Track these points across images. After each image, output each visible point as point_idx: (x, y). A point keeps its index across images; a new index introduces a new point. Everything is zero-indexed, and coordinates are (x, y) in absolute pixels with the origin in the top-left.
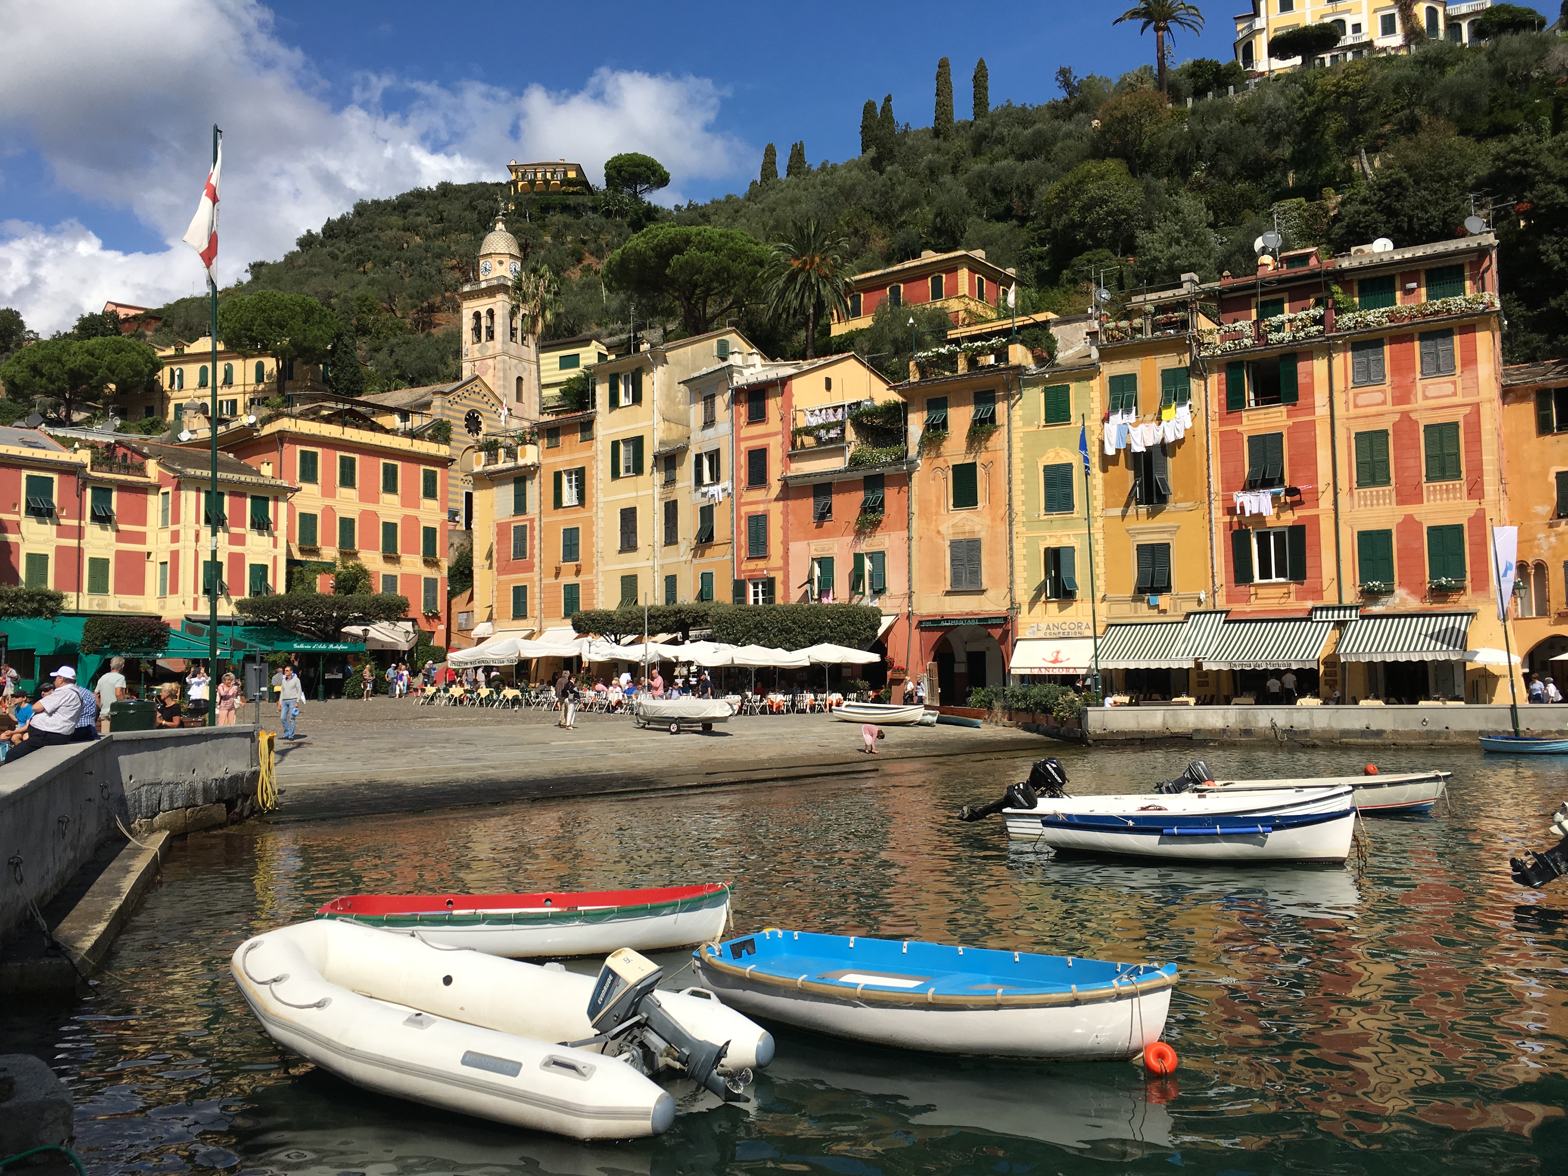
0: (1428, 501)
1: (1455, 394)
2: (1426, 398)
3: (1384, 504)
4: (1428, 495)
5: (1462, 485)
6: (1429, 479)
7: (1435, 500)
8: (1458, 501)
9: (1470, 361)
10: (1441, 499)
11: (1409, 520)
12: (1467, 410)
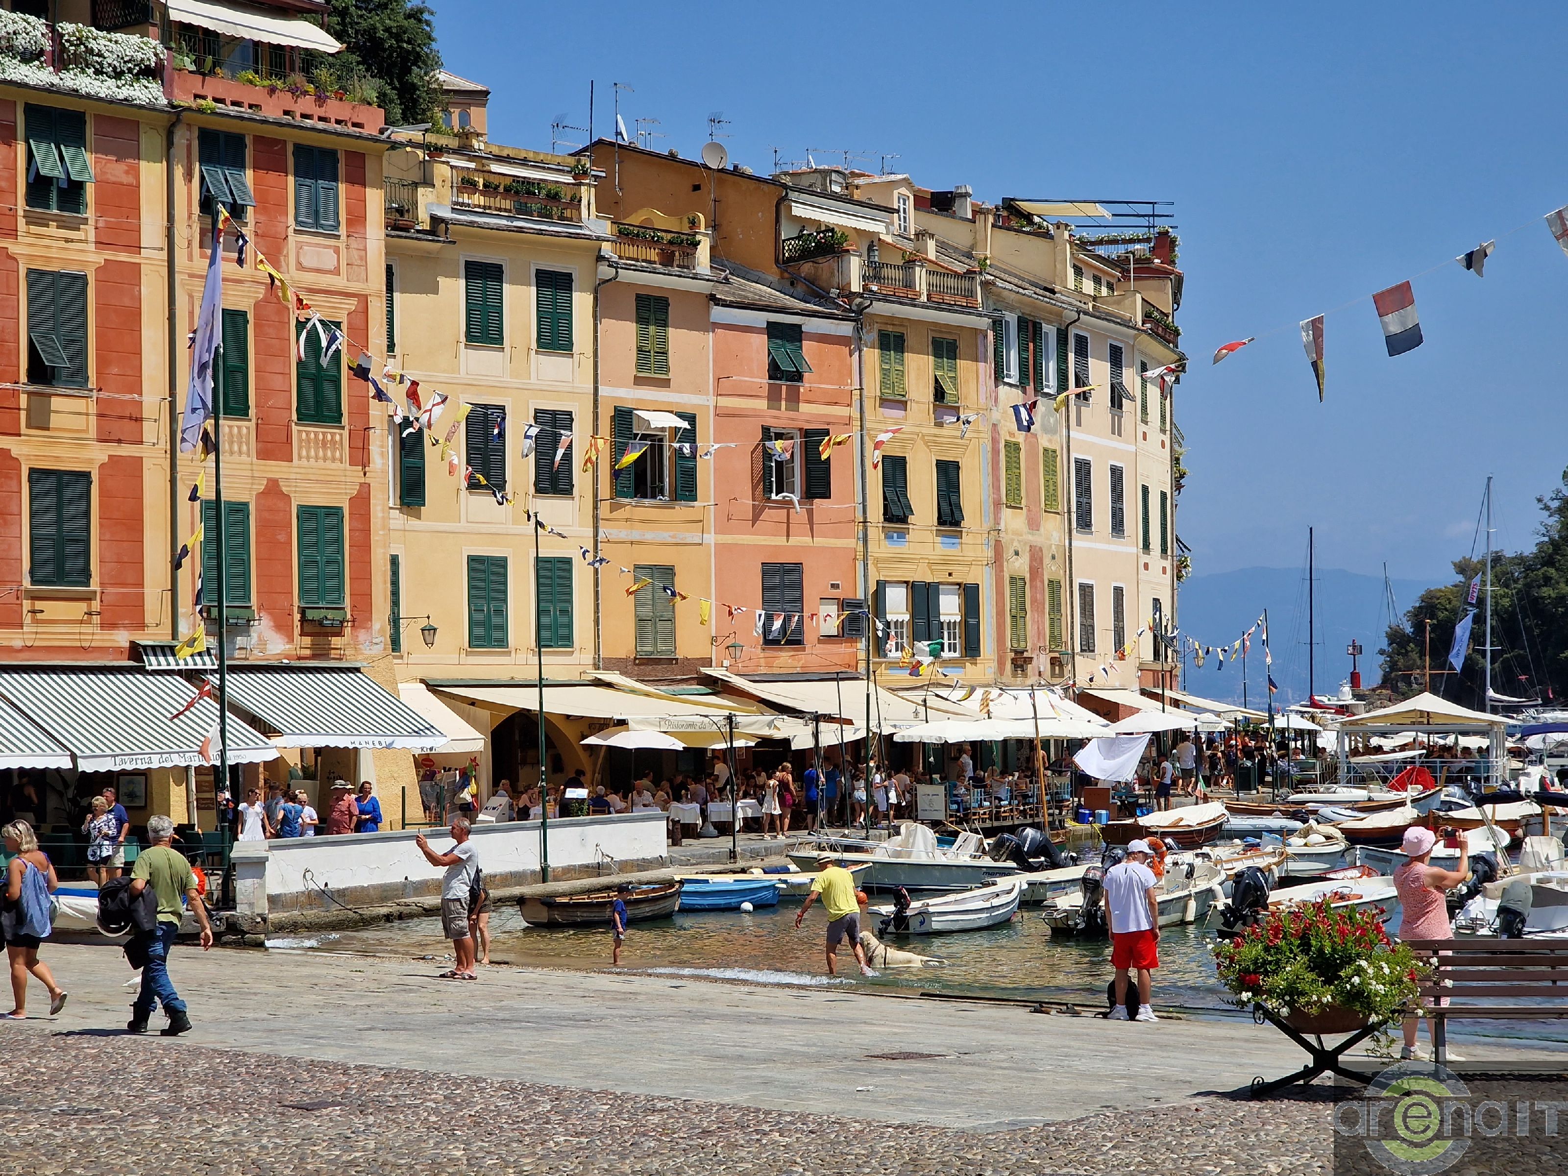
0: (300, 458)
1: (336, 272)
2: (300, 267)
3: (240, 453)
4: (300, 448)
5: (341, 435)
6: (302, 417)
7: (308, 458)
8: (337, 465)
9: (358, 219)
10: (317, 458)
11: (273, 489)
12: (352, 304)
